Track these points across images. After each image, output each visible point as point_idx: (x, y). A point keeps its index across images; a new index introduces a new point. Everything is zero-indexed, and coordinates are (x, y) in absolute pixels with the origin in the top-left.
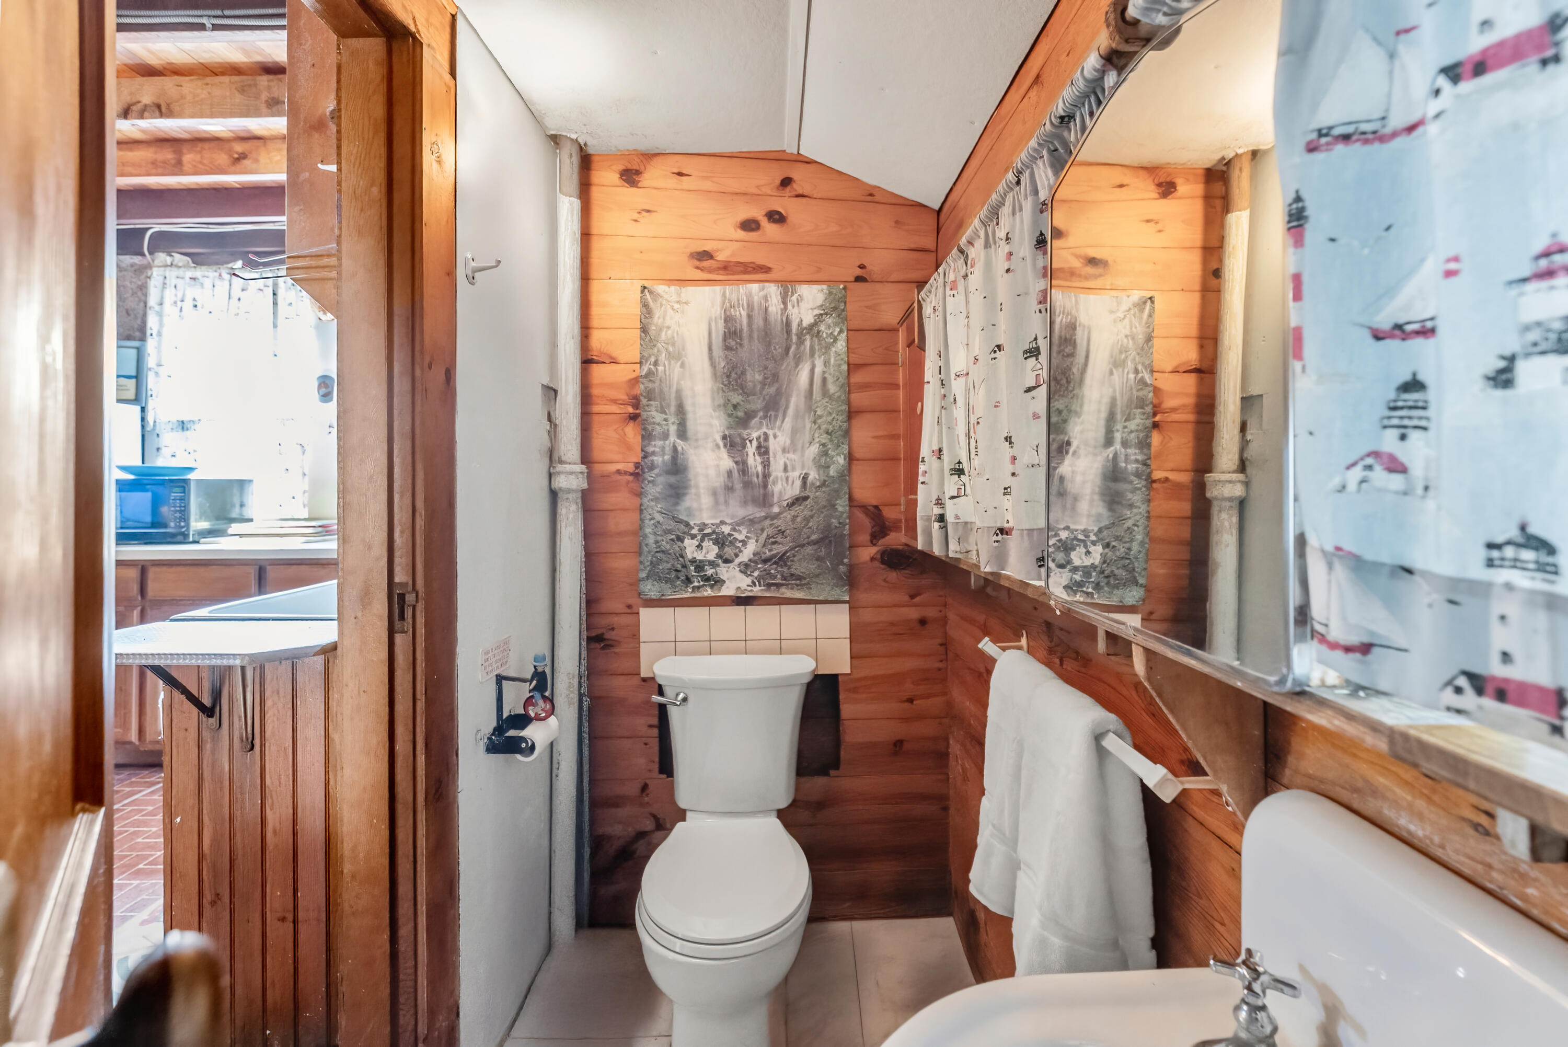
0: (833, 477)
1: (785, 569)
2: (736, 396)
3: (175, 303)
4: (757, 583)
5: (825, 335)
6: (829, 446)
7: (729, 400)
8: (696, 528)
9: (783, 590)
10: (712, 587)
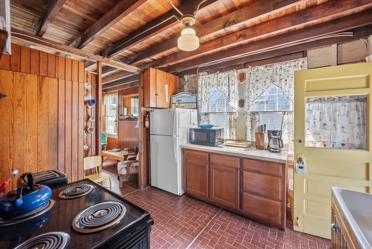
3: (205, 84)
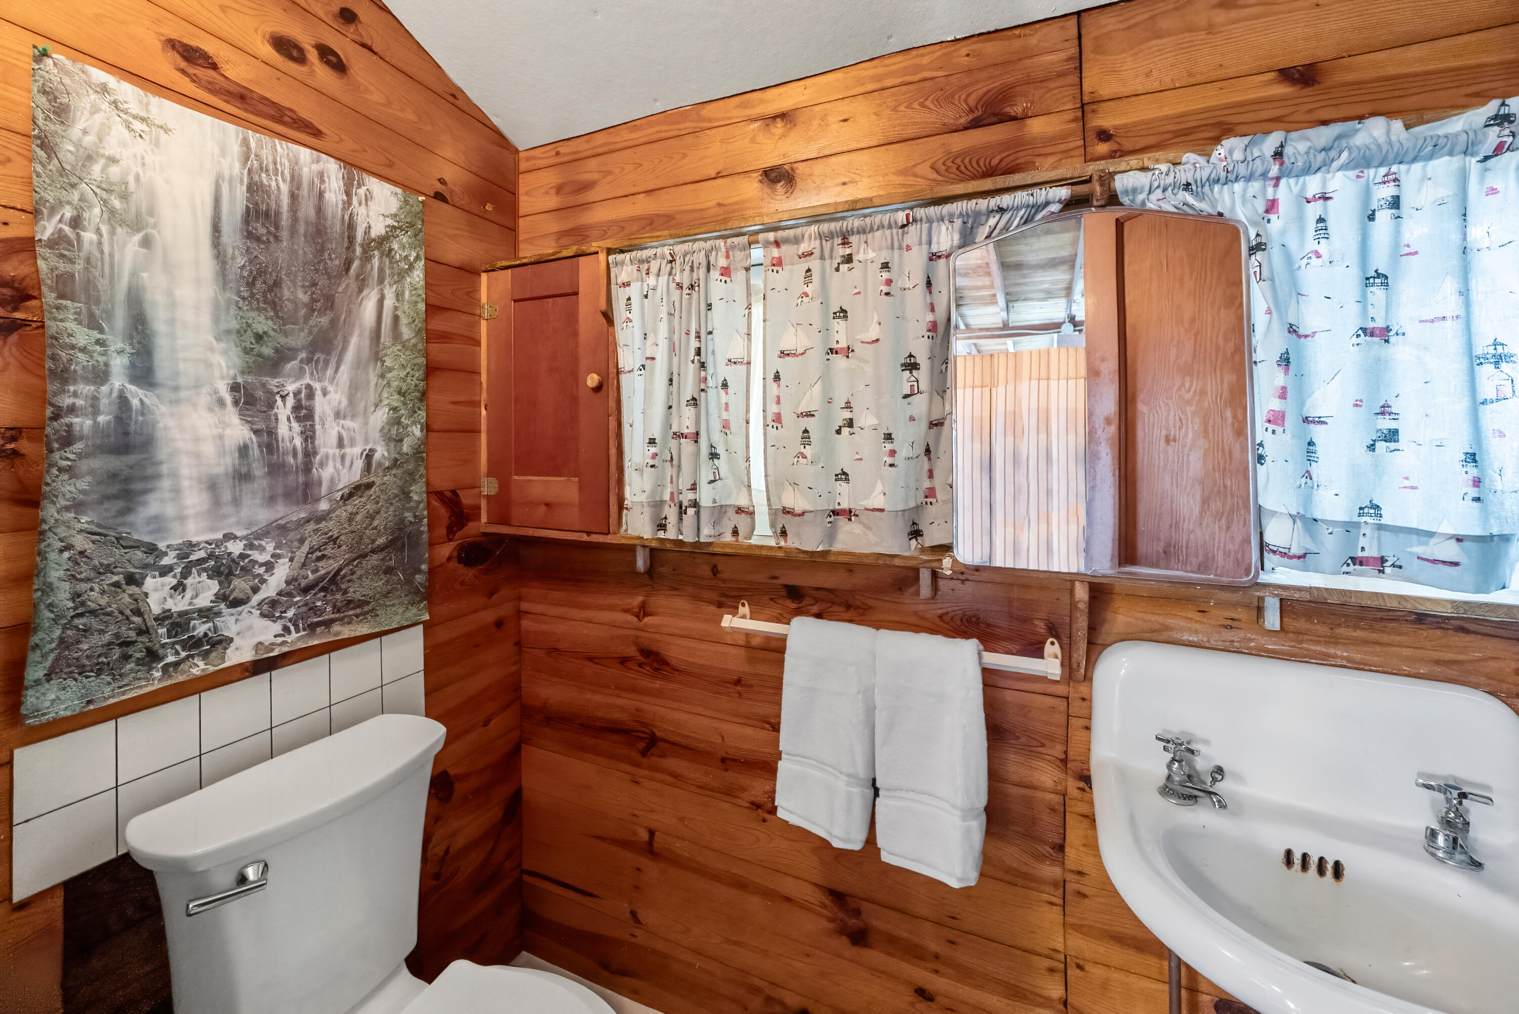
0: (407, 454)
1: (338, 596)
2: (262, 318)
4: (292, 628)
5: (398, 257)
6: (403, 412)
7: (248, 325)
8: (172, 554)
9: (336, 628)
10: (205, 655)
